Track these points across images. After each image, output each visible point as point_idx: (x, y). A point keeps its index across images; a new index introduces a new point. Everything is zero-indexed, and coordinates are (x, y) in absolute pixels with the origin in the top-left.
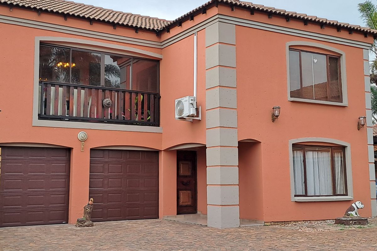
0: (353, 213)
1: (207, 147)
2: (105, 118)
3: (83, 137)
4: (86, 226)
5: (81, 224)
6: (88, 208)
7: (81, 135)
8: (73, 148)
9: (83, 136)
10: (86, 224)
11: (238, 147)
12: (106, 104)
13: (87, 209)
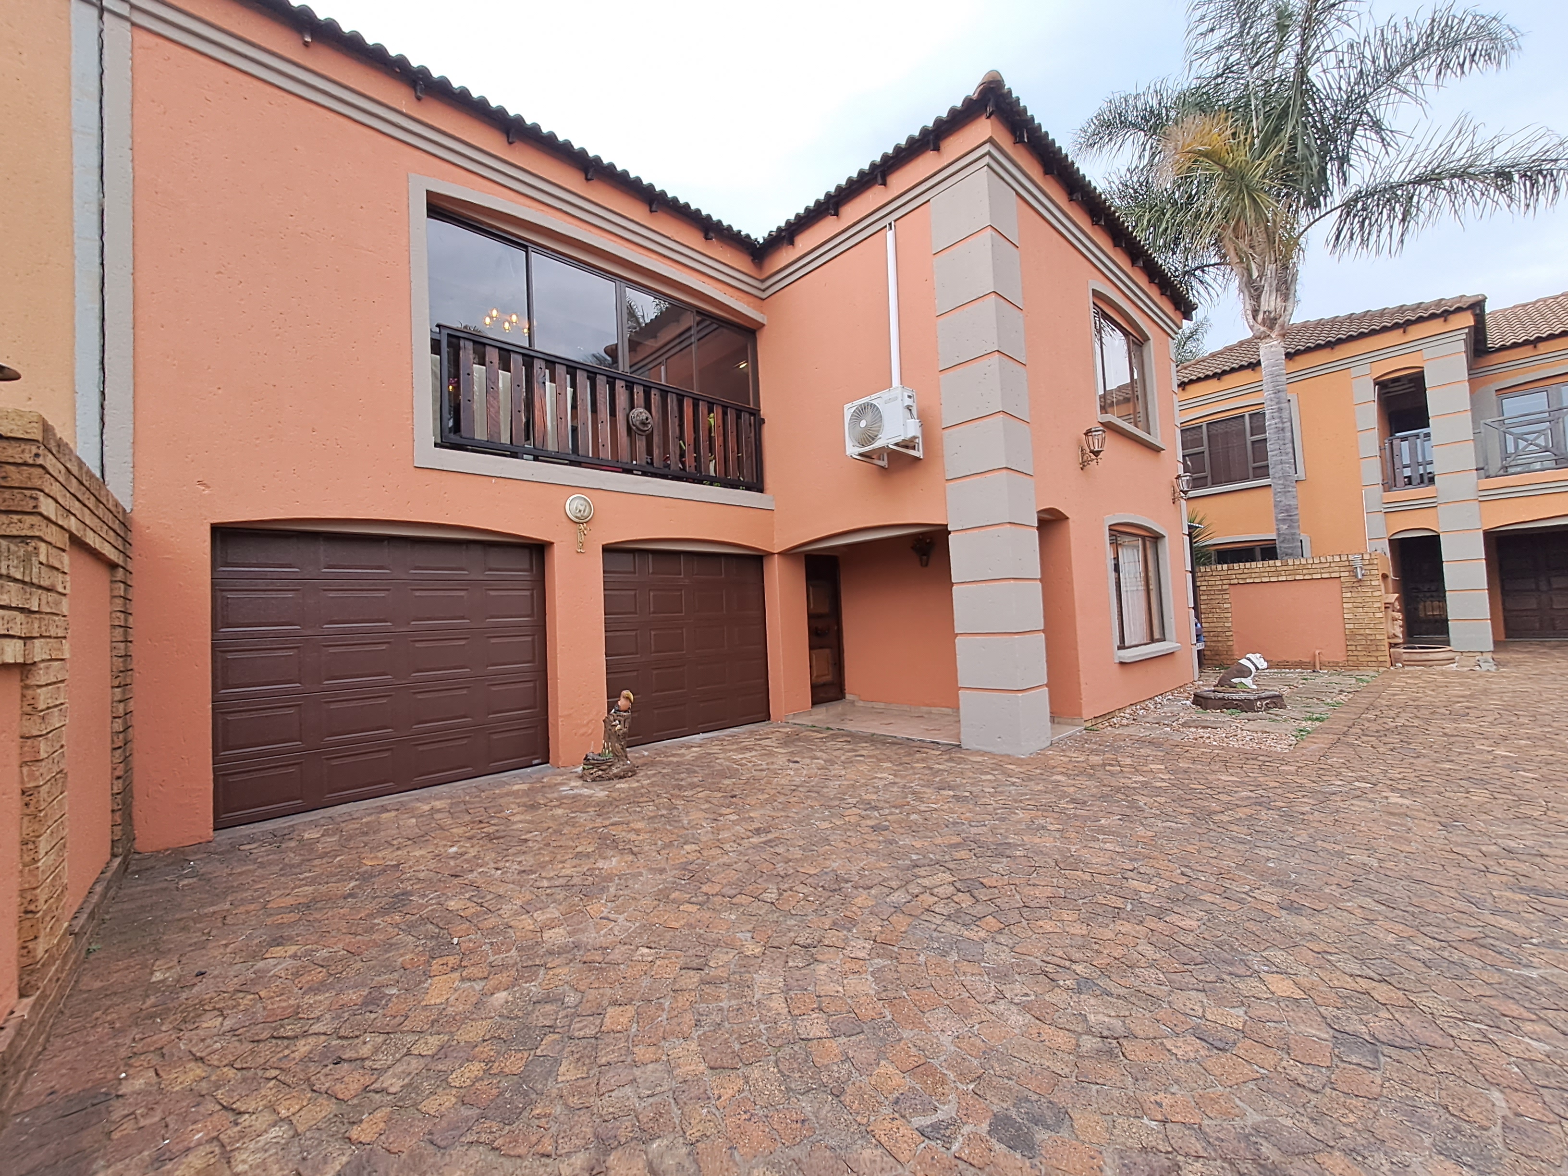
0: (1248, 681)
1: (949, 529)
2: (634, 462)
3: (580, 511)
4: (616, 777)
5: (600, 773)
6: (617, 722)
7: (574, 505)
8: (552, 543)
9: (582, 508)
10: (615, 770)
11: (1038, 528)
12: (638, 423)
13: (616, 726)
